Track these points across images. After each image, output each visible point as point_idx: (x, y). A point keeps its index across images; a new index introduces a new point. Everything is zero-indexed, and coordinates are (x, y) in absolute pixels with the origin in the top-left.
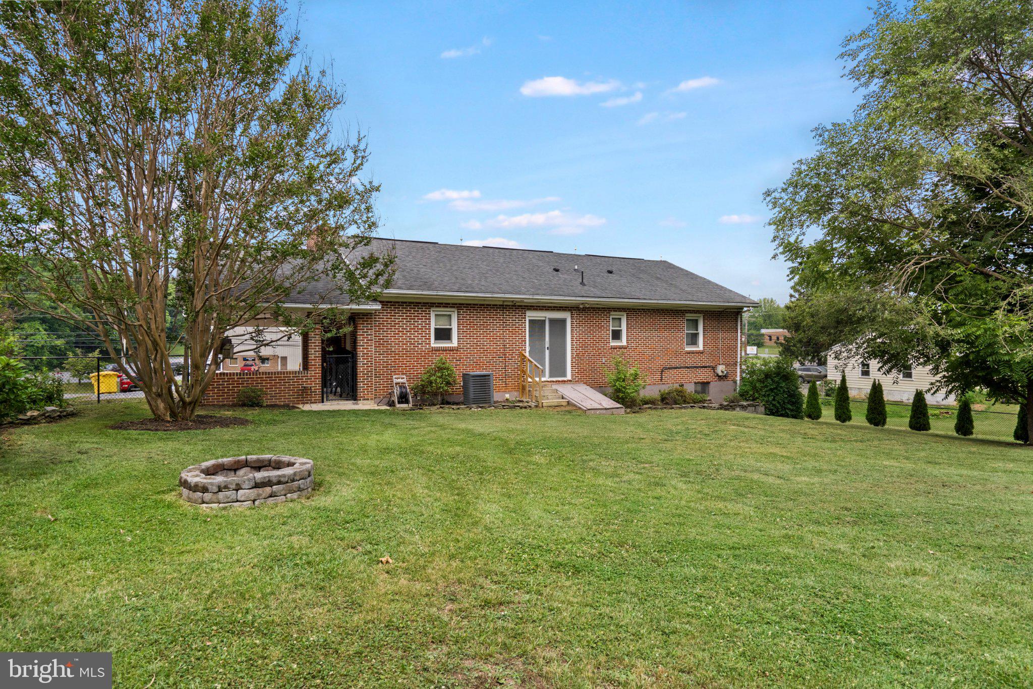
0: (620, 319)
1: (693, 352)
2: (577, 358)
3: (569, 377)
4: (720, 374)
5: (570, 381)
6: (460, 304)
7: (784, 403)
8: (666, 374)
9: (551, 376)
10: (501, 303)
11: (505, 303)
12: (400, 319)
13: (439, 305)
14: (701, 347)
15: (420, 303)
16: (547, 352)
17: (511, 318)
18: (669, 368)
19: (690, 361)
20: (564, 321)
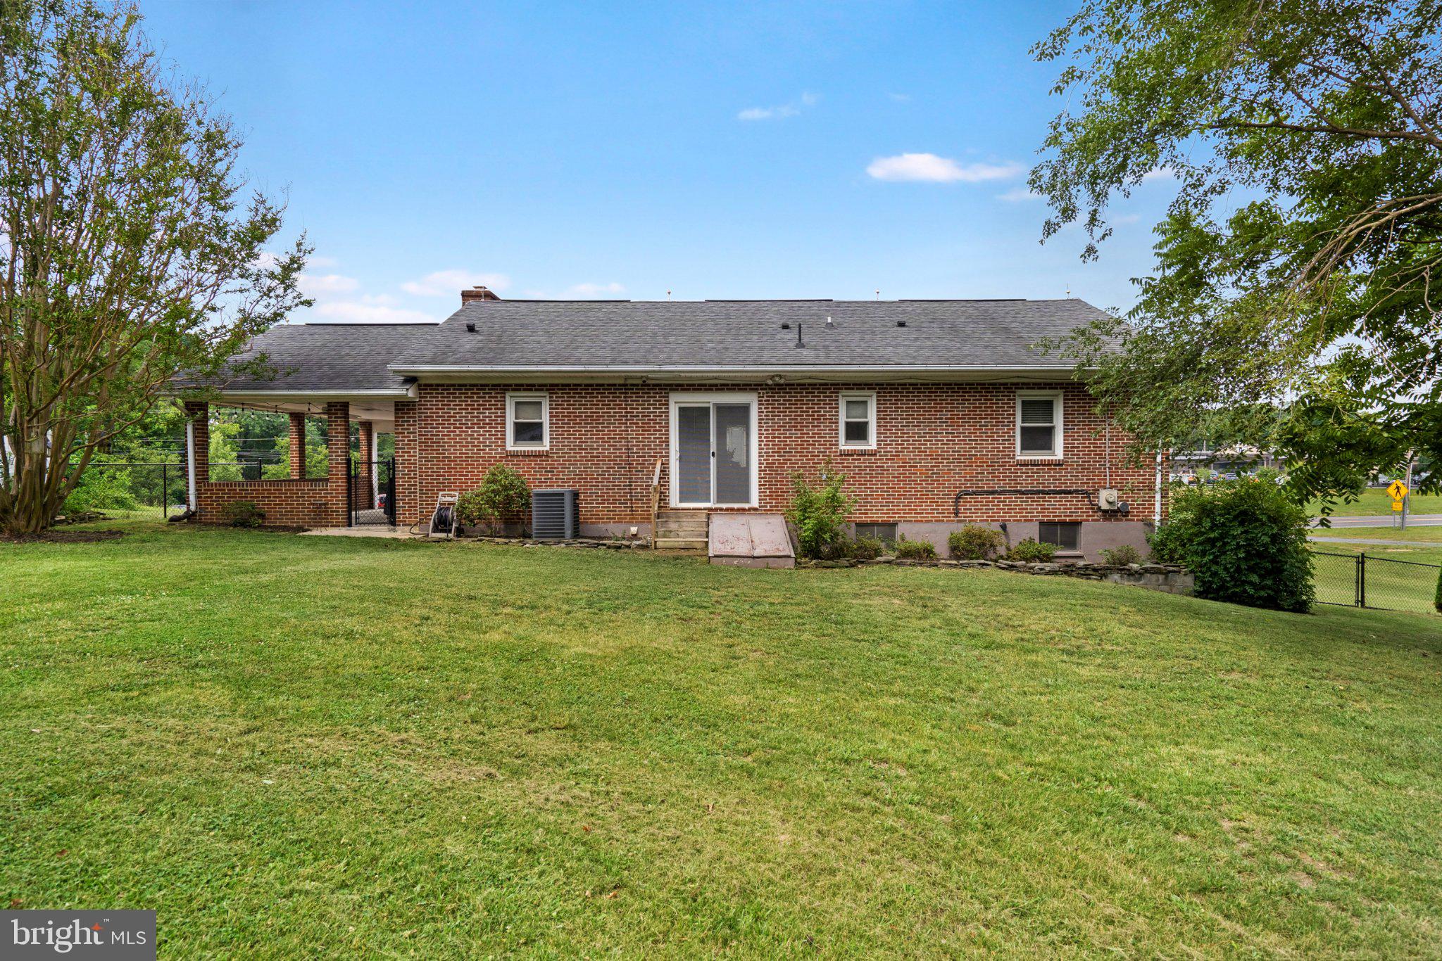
0: (865, 403)
1: (1034, 464)
2: (769, 471)
3: (755, 502)
4: (1105, 506)
5: (756, 509)
6: (551, 385)
7: (1238, 570)
8: (968, 504)
9: (719, 500)
10: (622, 382)
11: (629, 382)
12: (457, 409)
13: (518, 387)
14: (1059, 453)
15: (488, 385)
16: (713, 461)
17: (640, 407)
18: (975, 493)
19: (1025, 483)
20: (745, 409)
